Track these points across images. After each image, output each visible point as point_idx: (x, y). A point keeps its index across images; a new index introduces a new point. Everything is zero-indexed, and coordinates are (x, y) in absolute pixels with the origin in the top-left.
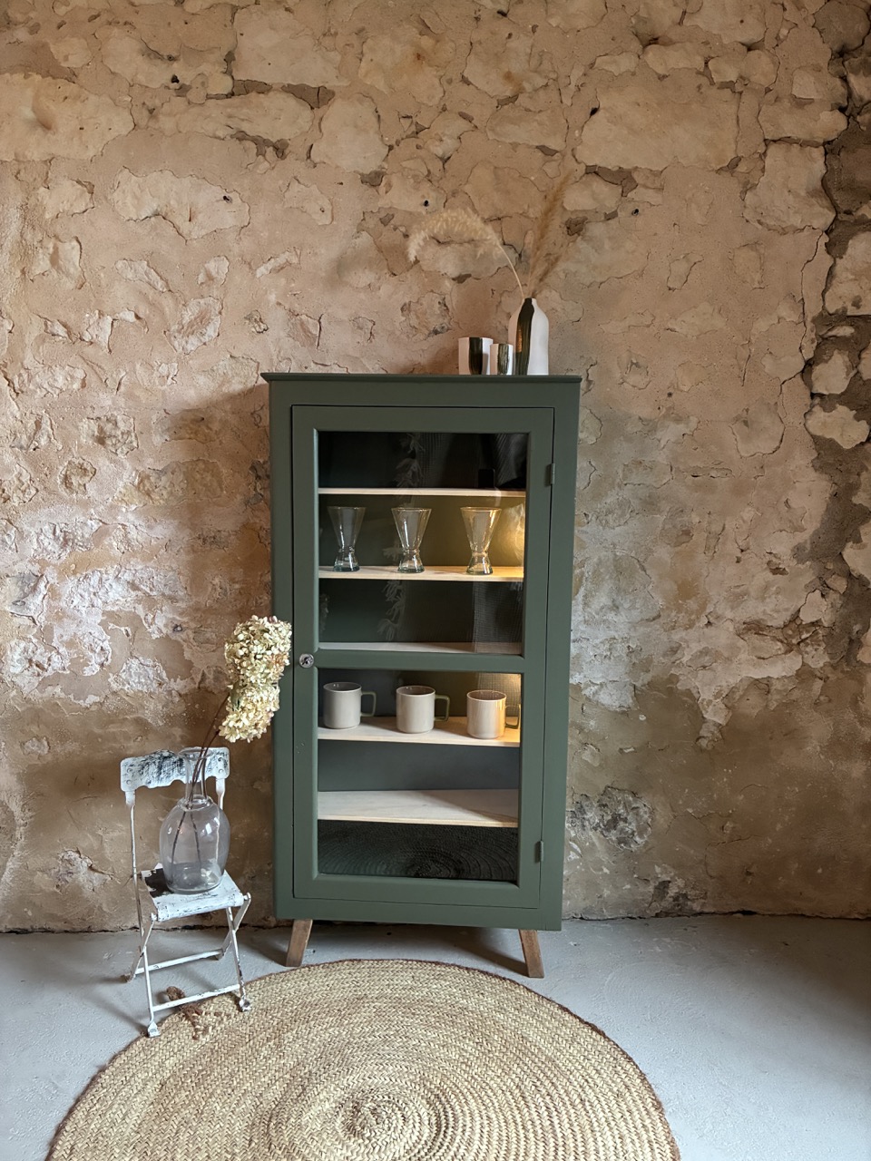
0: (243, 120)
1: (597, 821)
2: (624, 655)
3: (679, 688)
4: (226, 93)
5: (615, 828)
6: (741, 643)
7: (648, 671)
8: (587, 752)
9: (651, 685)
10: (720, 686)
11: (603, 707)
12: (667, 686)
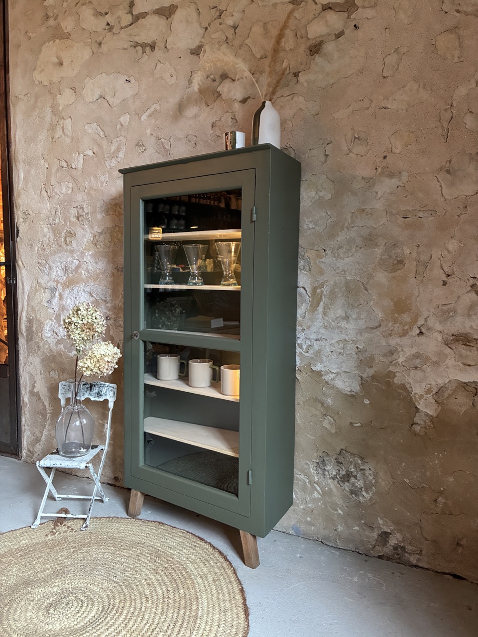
0: (135, 36)
2: (354, 353)
3: (395, 382)
4: (129, 24)
5: (348, 481)
6: (448, 350)
7: (371, 367)
8: (326, 421)
9: (374, 377)
10: (430, 384)
11: (337, 390)
12: (386, 380)
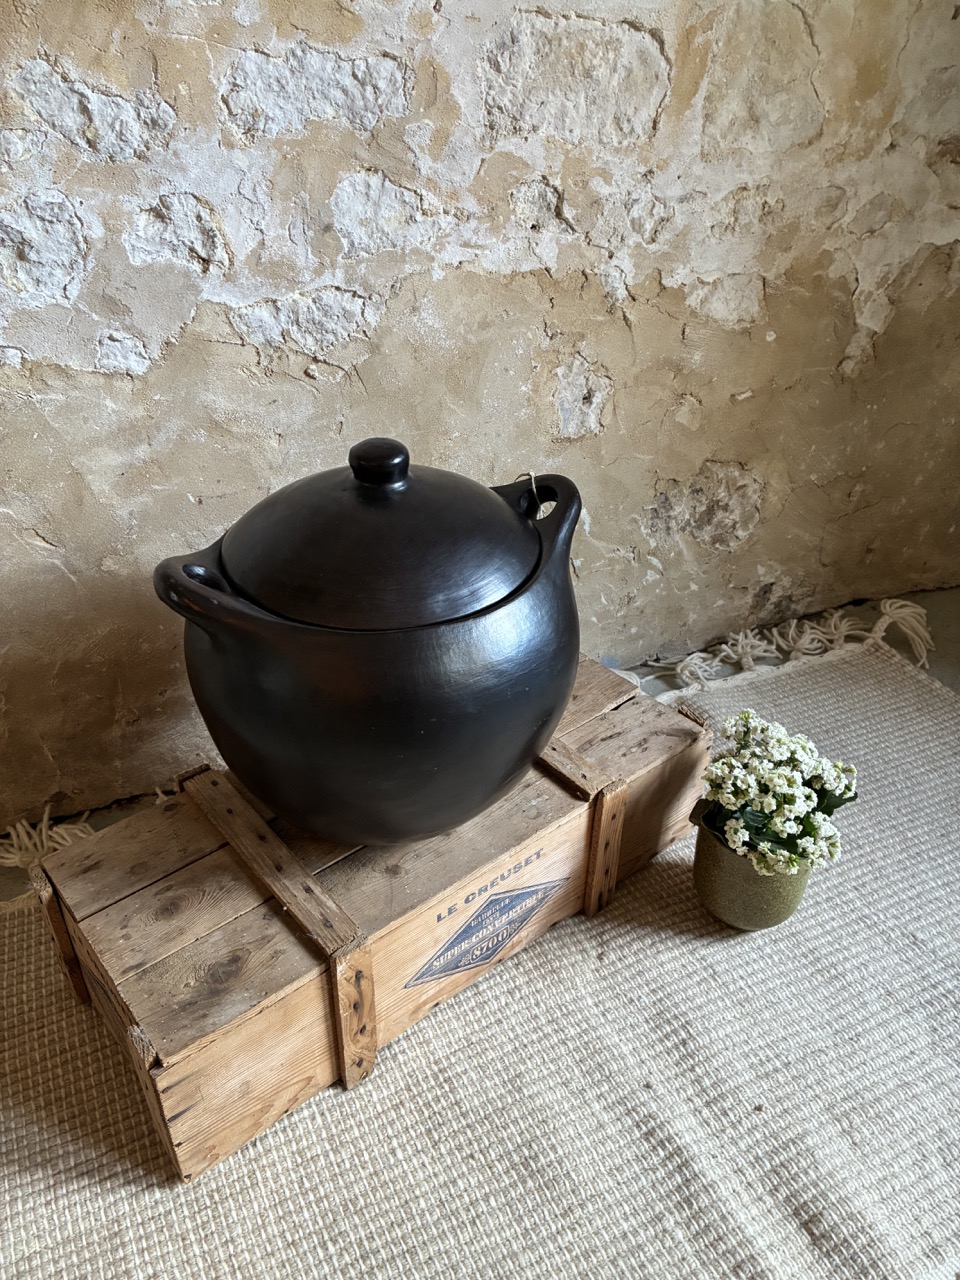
1: (687, 517)
2: (756, 221)
3: (831, 275)
5: (709, 522)
6: (933, 180)
7: (788, 249)
8: (685, 409)
9: (790, 275)
10: (888, 265)
11: (715, 325)
12: (815, 274)
